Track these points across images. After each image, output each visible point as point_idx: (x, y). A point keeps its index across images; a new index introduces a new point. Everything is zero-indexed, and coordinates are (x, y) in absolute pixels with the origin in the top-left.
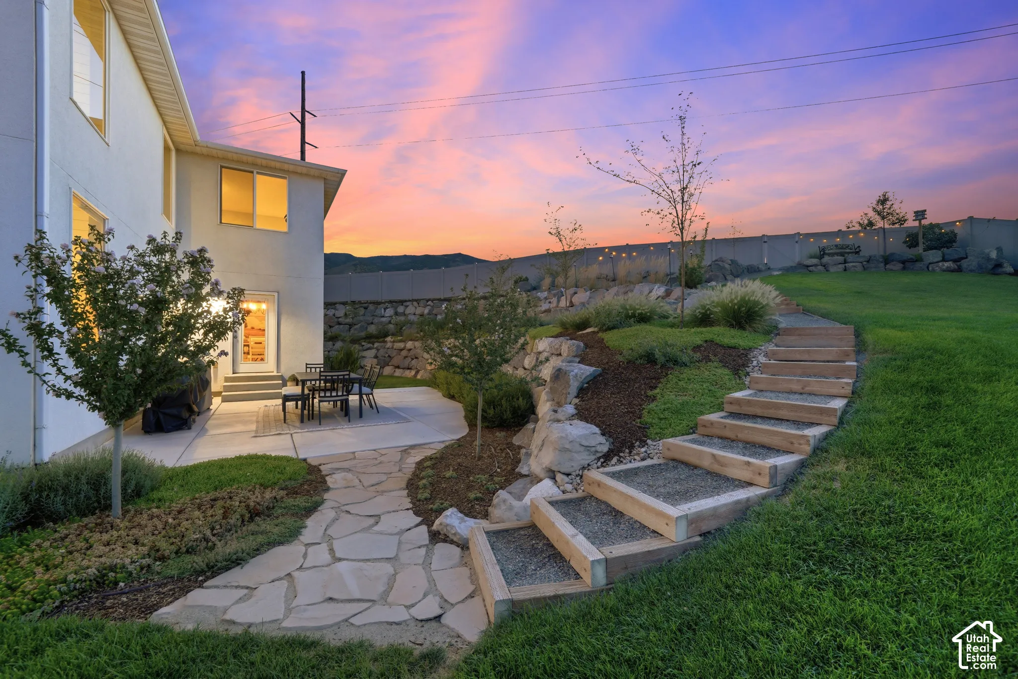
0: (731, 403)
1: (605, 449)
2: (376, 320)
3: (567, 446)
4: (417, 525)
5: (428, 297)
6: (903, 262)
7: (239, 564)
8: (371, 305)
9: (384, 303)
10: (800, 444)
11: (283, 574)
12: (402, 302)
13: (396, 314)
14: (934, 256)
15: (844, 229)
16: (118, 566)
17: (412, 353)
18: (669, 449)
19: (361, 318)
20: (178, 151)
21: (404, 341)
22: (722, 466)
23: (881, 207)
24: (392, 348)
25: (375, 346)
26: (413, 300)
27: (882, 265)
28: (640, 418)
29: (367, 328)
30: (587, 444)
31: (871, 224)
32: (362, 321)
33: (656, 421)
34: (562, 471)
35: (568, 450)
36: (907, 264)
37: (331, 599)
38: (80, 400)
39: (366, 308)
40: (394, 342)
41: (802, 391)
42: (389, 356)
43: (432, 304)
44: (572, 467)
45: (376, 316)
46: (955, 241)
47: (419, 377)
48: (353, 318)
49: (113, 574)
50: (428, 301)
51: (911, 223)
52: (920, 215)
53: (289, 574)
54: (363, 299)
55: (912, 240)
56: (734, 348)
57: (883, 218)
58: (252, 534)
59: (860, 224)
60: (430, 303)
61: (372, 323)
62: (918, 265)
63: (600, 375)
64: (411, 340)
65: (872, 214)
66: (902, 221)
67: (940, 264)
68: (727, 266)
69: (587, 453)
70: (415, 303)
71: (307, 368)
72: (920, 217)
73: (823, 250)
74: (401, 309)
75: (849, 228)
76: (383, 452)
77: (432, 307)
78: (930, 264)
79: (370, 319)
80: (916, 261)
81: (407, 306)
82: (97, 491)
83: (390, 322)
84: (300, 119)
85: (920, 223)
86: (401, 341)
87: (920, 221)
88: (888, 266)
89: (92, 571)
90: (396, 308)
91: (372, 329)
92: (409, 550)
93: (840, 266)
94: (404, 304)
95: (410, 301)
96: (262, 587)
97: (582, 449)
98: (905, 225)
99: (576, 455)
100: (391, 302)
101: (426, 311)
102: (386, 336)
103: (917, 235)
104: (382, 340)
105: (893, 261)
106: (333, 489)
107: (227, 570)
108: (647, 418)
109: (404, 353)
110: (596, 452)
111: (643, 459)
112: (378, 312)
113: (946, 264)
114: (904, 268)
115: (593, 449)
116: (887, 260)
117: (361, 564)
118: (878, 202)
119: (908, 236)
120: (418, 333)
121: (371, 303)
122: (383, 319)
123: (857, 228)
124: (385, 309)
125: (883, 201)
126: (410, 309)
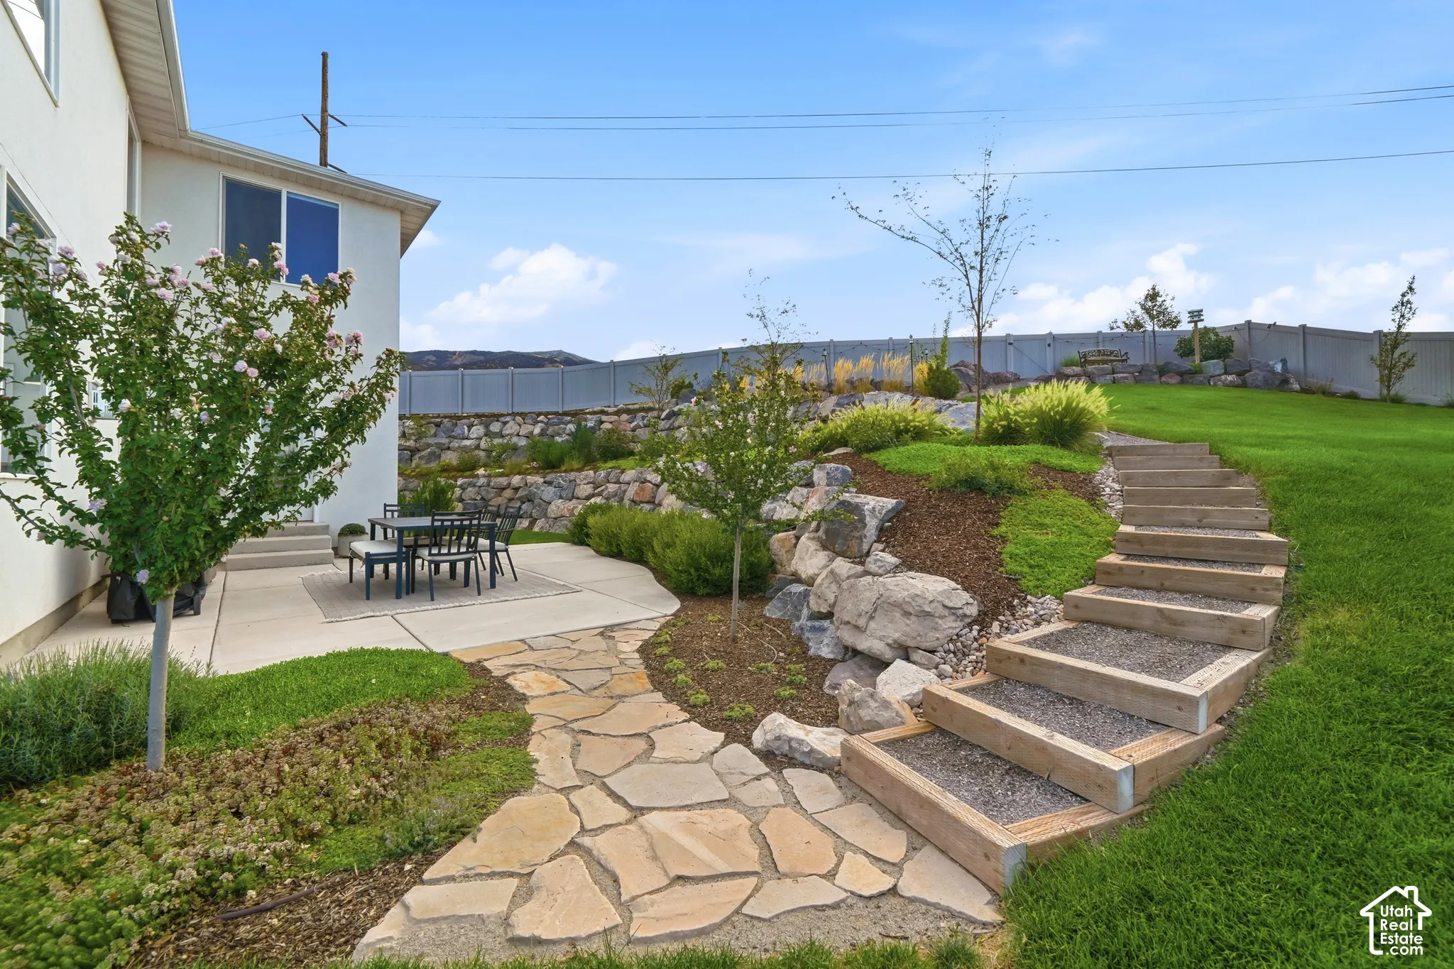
0: (1127, 541)
1: (973, 611)
2: (455, 444)
3: (927, 609)
4: (723, 745)
5: (537, 410)
6: (1181, 374)
7: (464, 834)
8: (446, 421)
9: (468, 417)
10: (1267, 590)
11: (562, 845)
12: (496, 417)
13: (488, 434)
14: (1214, 366)
15: (1106, 330)
16: (235, 859)
17: (521, 493)
18: (1076, 607)
19: (431, 441)
20: (144, 142)
21: (507, 475)
22: (1175, 624)
23: (1150, 304)
24: (488, 485)
25: (459, 483)
26: (514, 414)
27: (1156, 377)
28: (1002, 566)
29: (440, 456)
30: (951, 605)
31: (1138, 325)
32: (432, 445)
33: (1026, 569)
34: (924, 645)
35: (928, 614)
36: (1187, 377)
37: (679, 878)
38: (92, 547)
39: (438, 425)
40: (489, 476)
41: (1198, 524)
42: (482, 499)
43: (546, 420)
44: (938, 639)
45: (455, 438)
46: (1231, 351)
47: (536, 529)
48: (416, 441)
49: (228, 876)
50: (539, 414)
51: (1185, 326)
52: (1196, 315)
53: (572, 843)
54: (431, 411)
55: (1185, 347)
56: (1070, 471)
57: (1152, 318)
58: (453, 780)
59: (1126, 325)
60: (541, 418)
61: (449, 448)
62: (1200, 378)
63: (905, 509)
64: (519, 474)
65: (1139, 312)
66: (1174, 322)
67: (1223, 377)
68: (971, 373)
69: (953, 618)
70: (519, 419)
71: (385, 511)
72: (1196, 319)
73: (1085, 356)
74: (495, 427)
75: (1112, 328)
76: (573, 637)
77: (546, 424)
78: (1212, 377)
79: (445, 441)
80: (1196, 372)
81: (505, 423)
82: (104, 724)
83: (478, 447)
84: (319, 127)
85: (1196, 325)
86: (501, 475)
87: (1196, 322)
88: (1163, 379)
89: (189, 873)
90: (487, 426)
91: (451, 458)
92: (744, 784)
93: (1108, 377)
94: (502, 419)
95: (508, 415)
96: (539, 870)
97: (946, 612)
98: (1178, 328)
99: (940, 621)
100: (477, 416)
101: (537, 430)
102: (473, 467)
103: (1190, 341)
104: (469, 473)
105: (1168, 372)
106: (533, 697)
107: (449, 848)
108: (1012, 566)
109: (508, 493)
110: (965, 616)
111: (1037, 624)
112: (458, 431)
113: (1230, 378)
114: (1182, 382)
115: (961, 611)
116: (1162, 371)
117: (685, 813)
118: (1146, 298)
119: (1180, 342)
120: (528, 463)
121: (445, 417)
122: (467, 443)
123: (1123, 330)
124: (470, 427)
125: (1153, 296)
126: (511, 428)
